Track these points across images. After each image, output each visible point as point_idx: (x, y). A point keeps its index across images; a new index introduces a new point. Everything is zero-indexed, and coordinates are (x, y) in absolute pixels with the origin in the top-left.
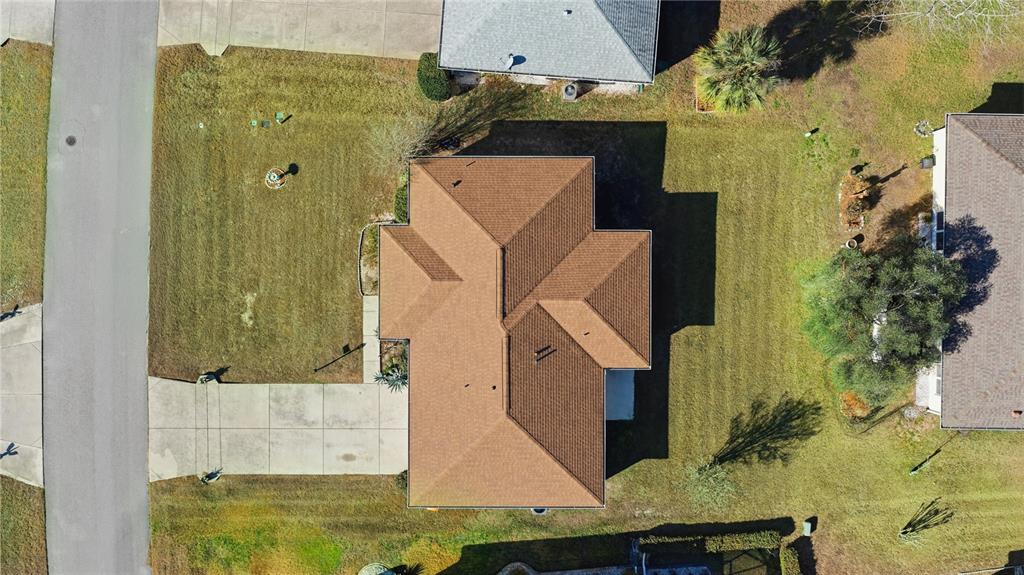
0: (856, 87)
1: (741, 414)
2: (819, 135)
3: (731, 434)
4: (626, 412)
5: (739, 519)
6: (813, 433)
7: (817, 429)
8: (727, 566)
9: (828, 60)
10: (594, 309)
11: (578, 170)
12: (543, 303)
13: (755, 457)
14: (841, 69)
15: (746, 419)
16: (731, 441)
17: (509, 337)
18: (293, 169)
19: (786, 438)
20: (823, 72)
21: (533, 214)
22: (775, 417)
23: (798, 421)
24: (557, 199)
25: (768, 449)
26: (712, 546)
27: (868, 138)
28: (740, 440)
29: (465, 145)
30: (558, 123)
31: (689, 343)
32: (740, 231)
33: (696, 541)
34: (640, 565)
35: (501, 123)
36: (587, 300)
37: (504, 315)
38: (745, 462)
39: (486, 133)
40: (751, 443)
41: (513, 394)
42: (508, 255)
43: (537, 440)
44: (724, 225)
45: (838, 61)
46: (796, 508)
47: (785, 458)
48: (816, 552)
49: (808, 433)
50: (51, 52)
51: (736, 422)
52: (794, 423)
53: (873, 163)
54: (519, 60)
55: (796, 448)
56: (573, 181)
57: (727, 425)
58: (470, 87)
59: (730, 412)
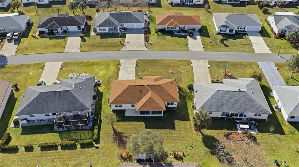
0: (205, 155)
1: (125, 134)
2: (192, 149)
3: (120, 132)
4: (127, 114)
5: (101, 134)
6: (119, 148)
7: (120, 148)
8: (90, 131)
9: (210, 150)
10: (149, 99)
11: (176, 99)
12: (150, 91)
13: (115, 137)
14: (209, 153)
15: (124, 135)
16: (119, 132)
17: (144, 86)
18: (172, 73)
19: (118, 142)
20: (207, 149)
21: (167, 90)
22: (124, 140)
23: (122, 145)
24: (170, 95)
25: (116, 139)
26: (96, 127)
27: (193, 158)
28: (119, 134)
29: (180, 92)
30: (187, 105)
31: (141, 125)
32: (168, 134)
33: (98, 124)
34: (94, 116)
35: (185, 97)
36: (151, 97)
37: (148, 85)
38: (114, 135)
39: (183, 95)
40: (118, 136)
41: (133, 86)
42: (159, 86)
43: (124, 91)
44: (168, 131)
45: (210, 152)
46: (101, 144)
47: (114, 142)
48: (90, 148)
49: (119, 147)
50: (188, 51)
51: (123, 133)
52: (122, 144)
53: (187, 159)
54: (197, 92)
55: (116, 144)
56: (174, 98)
57: (123, 132)
58: (191, 93)
59: (125, 132)
